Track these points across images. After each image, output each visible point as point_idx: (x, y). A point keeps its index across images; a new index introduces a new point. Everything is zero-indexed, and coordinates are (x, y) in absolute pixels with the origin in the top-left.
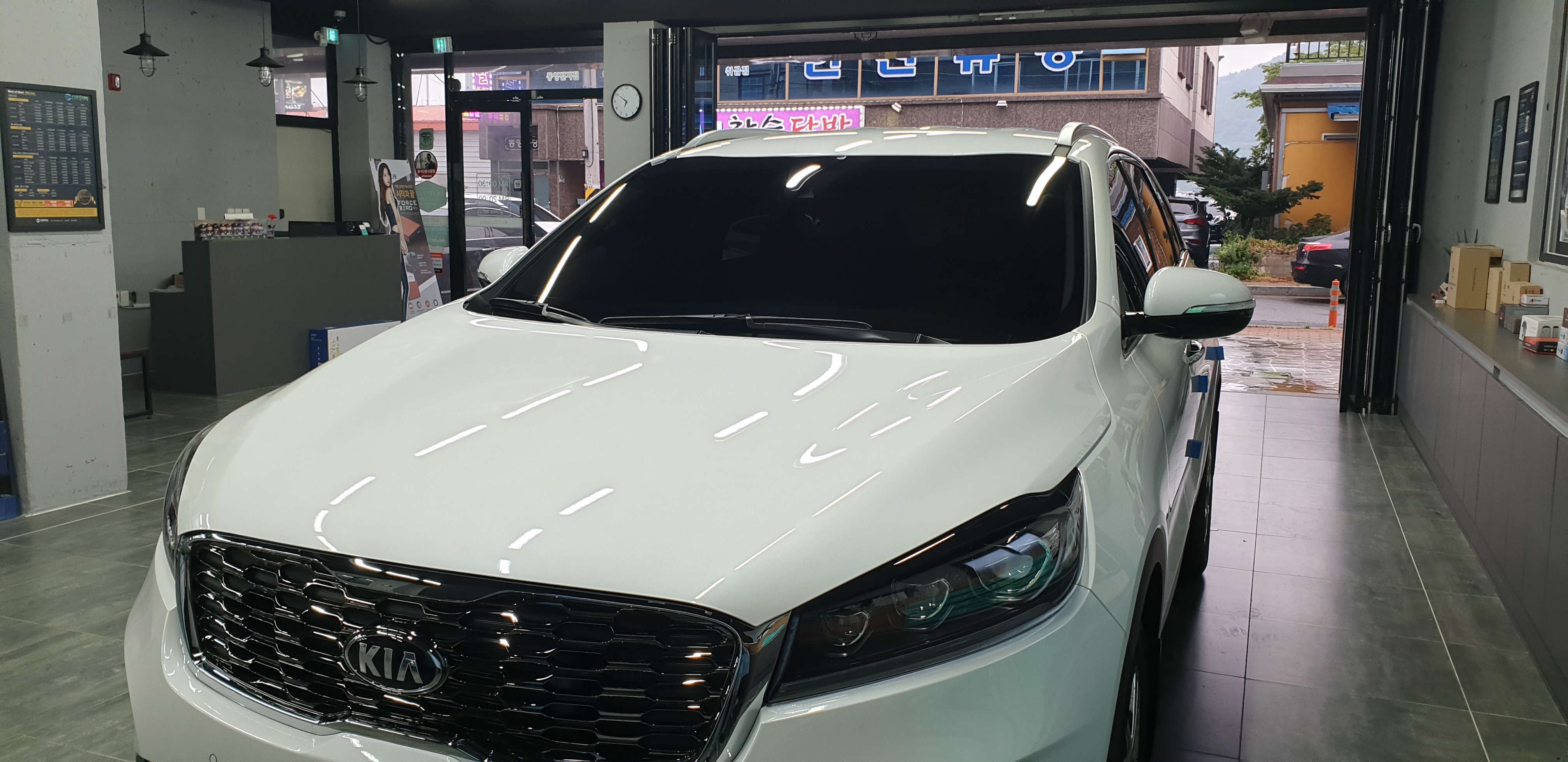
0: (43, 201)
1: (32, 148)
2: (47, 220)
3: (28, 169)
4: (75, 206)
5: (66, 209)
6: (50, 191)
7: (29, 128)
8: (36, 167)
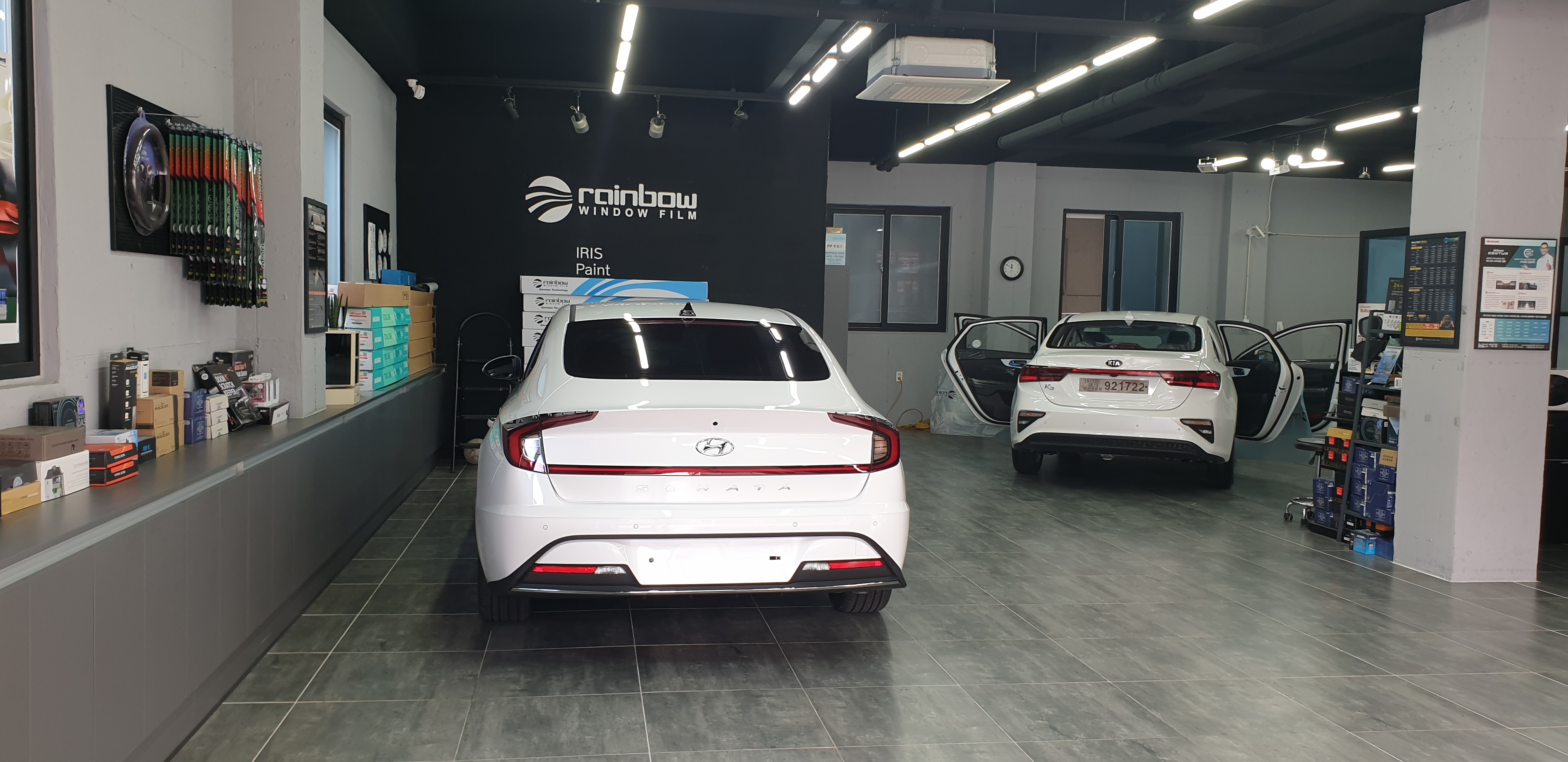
0: (1421, 324)
1: (1420, 283)
2: (1422, 339)
3: (1416, 300)
4: (1441, 328)
5: (1432, 330)
6: (1426, 317)
7: (1419, 269)
8: (1420, 299)
